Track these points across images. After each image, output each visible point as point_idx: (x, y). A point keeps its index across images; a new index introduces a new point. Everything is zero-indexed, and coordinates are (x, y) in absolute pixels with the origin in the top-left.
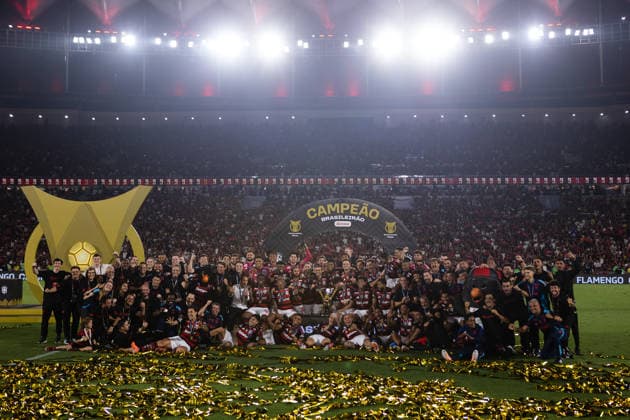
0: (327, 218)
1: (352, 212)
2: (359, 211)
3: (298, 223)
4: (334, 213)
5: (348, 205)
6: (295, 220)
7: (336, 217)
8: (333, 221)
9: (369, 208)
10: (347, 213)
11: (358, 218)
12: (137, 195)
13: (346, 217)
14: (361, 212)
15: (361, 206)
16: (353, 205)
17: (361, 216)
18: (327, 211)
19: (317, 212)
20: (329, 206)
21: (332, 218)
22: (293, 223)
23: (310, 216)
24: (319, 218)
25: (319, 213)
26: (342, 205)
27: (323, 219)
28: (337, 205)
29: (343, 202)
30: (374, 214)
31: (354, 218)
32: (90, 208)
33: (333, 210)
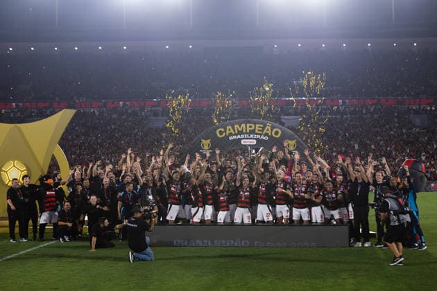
0: (235, 137)
1: (257, 131)
2: (263, 131)
3: (208, 141)
4: (240, 133)
5: (253, 126)
6: (206, 139)
7: (242, 136)
8: (239, 140)
9: (273, 128)
10: (253, 132)
11: (262, 137)
12: (63, 117)
13: (252, 136)
14: (265, 131)
15: (265, 126)
16: (257, 125)
17: (266, 135)
18: (234, 130)
19: (225, 131)
20: (236, 126)
21: (239, 136)
22: (204, 141)
23: (218, 135)
24: (227, 137)
25: (228, 132)
26: (248, 125)
27: (231, 138)
28: (243, 125)
29: (249, 122)
30: (277, 133)
31: (258, 136)
32: (19, 130)
33: (240, 129)
